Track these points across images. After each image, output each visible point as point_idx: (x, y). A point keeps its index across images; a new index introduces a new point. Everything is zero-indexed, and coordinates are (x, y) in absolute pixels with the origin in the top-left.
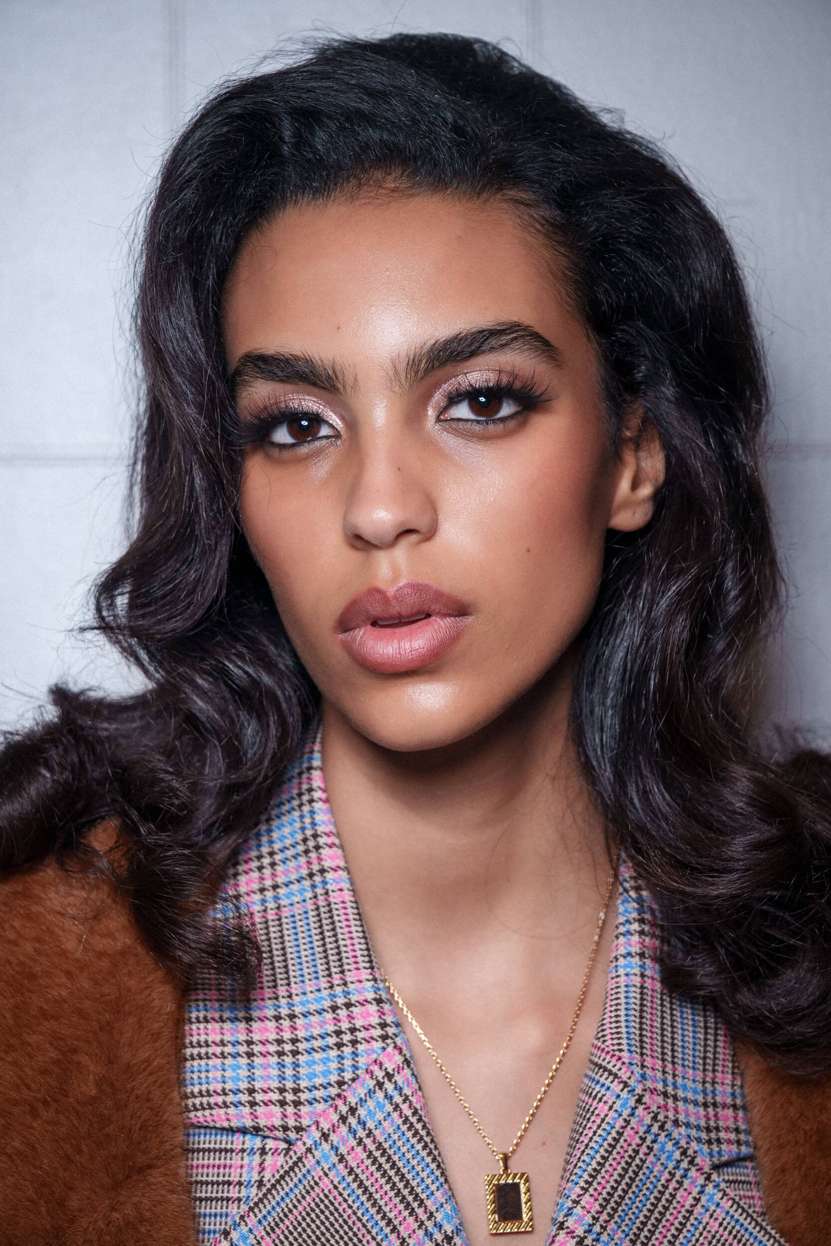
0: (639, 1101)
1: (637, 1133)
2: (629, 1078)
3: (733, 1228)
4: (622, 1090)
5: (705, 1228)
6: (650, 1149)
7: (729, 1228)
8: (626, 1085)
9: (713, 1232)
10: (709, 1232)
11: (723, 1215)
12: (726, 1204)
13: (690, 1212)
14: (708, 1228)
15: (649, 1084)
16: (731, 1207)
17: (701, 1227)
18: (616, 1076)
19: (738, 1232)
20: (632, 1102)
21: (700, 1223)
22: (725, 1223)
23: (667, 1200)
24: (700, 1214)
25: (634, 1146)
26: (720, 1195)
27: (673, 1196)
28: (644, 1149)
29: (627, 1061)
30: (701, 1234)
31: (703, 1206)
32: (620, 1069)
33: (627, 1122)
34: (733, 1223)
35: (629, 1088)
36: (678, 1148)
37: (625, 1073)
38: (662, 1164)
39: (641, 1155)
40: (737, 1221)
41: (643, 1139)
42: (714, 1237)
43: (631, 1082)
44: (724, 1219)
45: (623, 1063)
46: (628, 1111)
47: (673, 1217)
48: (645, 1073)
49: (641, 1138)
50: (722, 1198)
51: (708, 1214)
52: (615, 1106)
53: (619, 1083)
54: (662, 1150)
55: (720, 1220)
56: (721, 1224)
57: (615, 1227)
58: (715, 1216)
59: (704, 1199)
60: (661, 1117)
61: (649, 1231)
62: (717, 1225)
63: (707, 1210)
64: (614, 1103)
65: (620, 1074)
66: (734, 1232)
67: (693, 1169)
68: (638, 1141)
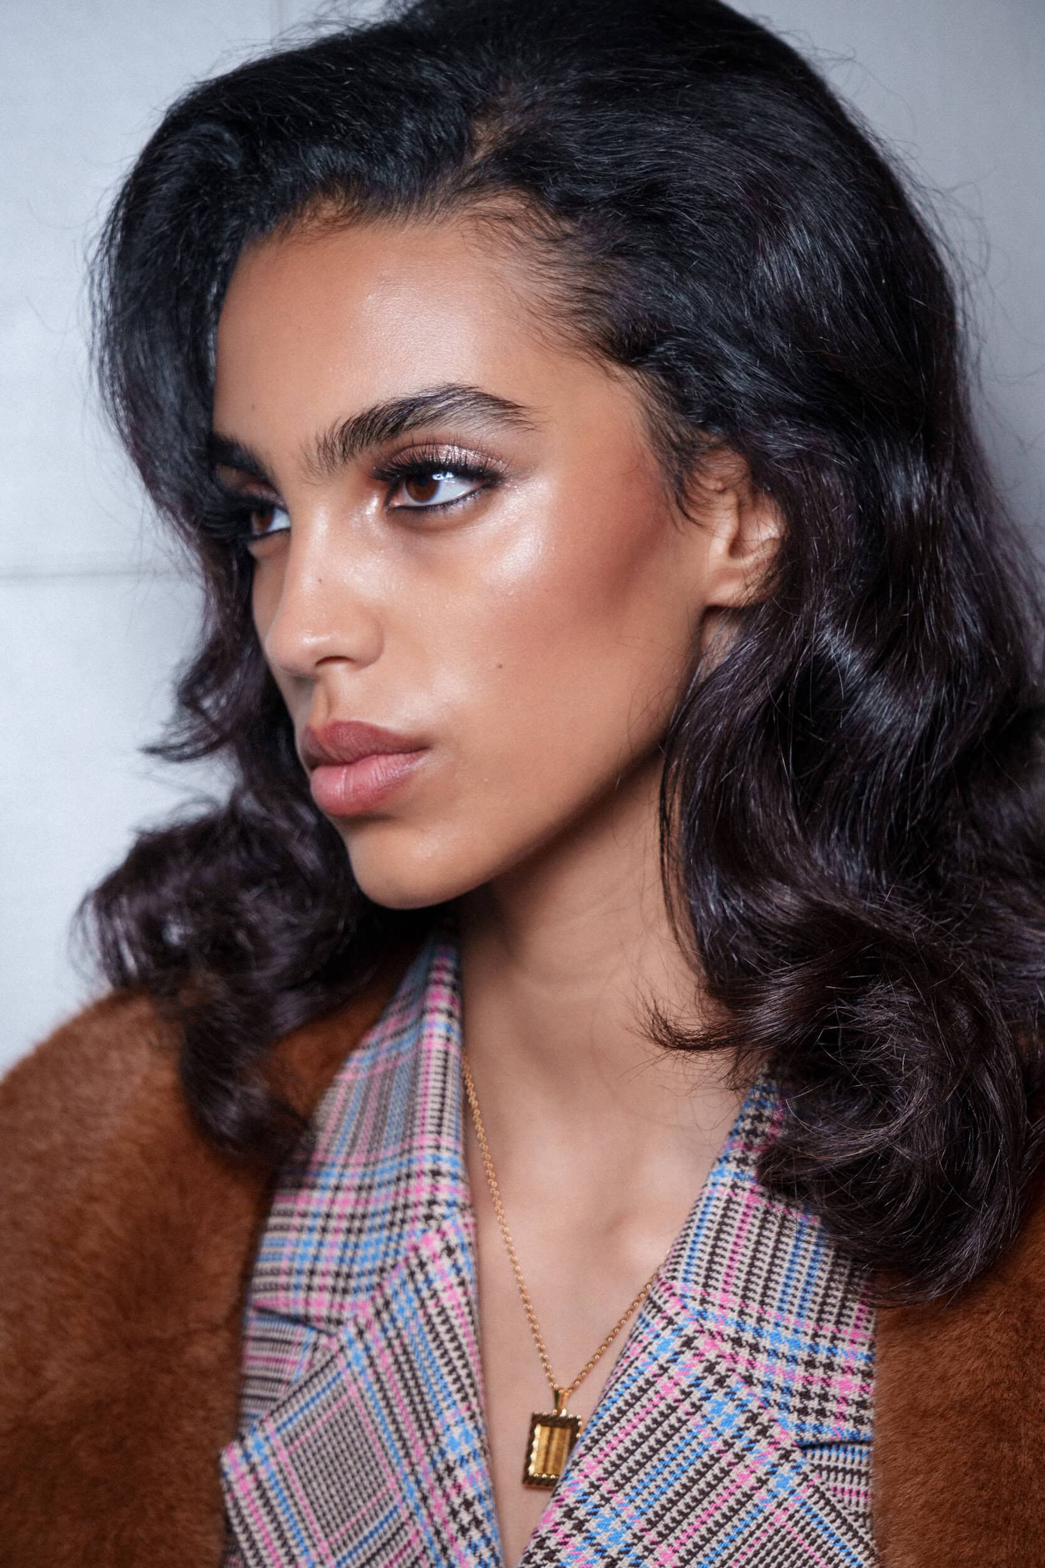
0: (688, 1343)
1: (676, 1384)
2: (677, 1314)
3: (808, 1524)
4: (663, 1329)
5: (766, 1519)
6: (697, 1408)
7: (802, 1523)
8: (671, 1321)
9: (777, 1525)
10: (772, 1524)
11: (797, 1506)
12: (804, 1492)
13: (749, 1497)
14: (772, 1519)
15: (709, 1325)
16: (810, 1497)
17: (760, 1518)
18: (660, 1310)
19: (813, 1530)
20: (676, 1344)
21: (761, 1511)
22: (797, 1516)
23: (715, 1477)
24: (763, 1500)
25: (670, 1401)
26: (798, 1479)
27: (726, 1473)
28: (686, 1406)
29: (679, 1292)
30: (759, 1526)
31: (769, 1491)
32: (665, 1302)
33: (664, 1370)
34: (808, 1518)
35: (675, 1327)
36: (743, 1412)
37: (673, 1307)
38: (714, 1429)
39: (680, 1413)
40: (815, 1516)
41: (687, 1394)
42: (777, 1532)
43: (679, 1320)
44: (797, 1511)
45: (674, 1295)
46: (668, 1355)
47: (722, 1499)
48: (706, 1311)
49: (683, 1392)
50: (799, 1485)
51: (774, 1503)
52: (650, 1348)
53: (663, 1318)
54: (717, 1411)
55: (791, 1511)
56: (791, 1517)
57: (626, 1501)
58: (785, 1505)
59: (772, 1482)
60: (721, 1368)
61: (680, 1512)
62: (785, 1517)
63: (775, 1497)
64: (650, 1343)
65: (664, 1307)
66: (808, 1529)
67: (764, 1442)
68: (677, 1393)
